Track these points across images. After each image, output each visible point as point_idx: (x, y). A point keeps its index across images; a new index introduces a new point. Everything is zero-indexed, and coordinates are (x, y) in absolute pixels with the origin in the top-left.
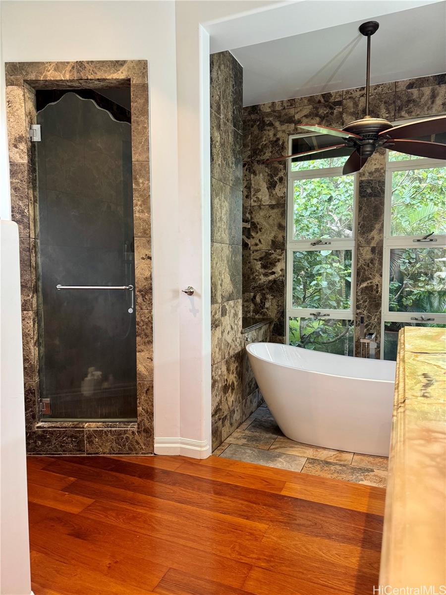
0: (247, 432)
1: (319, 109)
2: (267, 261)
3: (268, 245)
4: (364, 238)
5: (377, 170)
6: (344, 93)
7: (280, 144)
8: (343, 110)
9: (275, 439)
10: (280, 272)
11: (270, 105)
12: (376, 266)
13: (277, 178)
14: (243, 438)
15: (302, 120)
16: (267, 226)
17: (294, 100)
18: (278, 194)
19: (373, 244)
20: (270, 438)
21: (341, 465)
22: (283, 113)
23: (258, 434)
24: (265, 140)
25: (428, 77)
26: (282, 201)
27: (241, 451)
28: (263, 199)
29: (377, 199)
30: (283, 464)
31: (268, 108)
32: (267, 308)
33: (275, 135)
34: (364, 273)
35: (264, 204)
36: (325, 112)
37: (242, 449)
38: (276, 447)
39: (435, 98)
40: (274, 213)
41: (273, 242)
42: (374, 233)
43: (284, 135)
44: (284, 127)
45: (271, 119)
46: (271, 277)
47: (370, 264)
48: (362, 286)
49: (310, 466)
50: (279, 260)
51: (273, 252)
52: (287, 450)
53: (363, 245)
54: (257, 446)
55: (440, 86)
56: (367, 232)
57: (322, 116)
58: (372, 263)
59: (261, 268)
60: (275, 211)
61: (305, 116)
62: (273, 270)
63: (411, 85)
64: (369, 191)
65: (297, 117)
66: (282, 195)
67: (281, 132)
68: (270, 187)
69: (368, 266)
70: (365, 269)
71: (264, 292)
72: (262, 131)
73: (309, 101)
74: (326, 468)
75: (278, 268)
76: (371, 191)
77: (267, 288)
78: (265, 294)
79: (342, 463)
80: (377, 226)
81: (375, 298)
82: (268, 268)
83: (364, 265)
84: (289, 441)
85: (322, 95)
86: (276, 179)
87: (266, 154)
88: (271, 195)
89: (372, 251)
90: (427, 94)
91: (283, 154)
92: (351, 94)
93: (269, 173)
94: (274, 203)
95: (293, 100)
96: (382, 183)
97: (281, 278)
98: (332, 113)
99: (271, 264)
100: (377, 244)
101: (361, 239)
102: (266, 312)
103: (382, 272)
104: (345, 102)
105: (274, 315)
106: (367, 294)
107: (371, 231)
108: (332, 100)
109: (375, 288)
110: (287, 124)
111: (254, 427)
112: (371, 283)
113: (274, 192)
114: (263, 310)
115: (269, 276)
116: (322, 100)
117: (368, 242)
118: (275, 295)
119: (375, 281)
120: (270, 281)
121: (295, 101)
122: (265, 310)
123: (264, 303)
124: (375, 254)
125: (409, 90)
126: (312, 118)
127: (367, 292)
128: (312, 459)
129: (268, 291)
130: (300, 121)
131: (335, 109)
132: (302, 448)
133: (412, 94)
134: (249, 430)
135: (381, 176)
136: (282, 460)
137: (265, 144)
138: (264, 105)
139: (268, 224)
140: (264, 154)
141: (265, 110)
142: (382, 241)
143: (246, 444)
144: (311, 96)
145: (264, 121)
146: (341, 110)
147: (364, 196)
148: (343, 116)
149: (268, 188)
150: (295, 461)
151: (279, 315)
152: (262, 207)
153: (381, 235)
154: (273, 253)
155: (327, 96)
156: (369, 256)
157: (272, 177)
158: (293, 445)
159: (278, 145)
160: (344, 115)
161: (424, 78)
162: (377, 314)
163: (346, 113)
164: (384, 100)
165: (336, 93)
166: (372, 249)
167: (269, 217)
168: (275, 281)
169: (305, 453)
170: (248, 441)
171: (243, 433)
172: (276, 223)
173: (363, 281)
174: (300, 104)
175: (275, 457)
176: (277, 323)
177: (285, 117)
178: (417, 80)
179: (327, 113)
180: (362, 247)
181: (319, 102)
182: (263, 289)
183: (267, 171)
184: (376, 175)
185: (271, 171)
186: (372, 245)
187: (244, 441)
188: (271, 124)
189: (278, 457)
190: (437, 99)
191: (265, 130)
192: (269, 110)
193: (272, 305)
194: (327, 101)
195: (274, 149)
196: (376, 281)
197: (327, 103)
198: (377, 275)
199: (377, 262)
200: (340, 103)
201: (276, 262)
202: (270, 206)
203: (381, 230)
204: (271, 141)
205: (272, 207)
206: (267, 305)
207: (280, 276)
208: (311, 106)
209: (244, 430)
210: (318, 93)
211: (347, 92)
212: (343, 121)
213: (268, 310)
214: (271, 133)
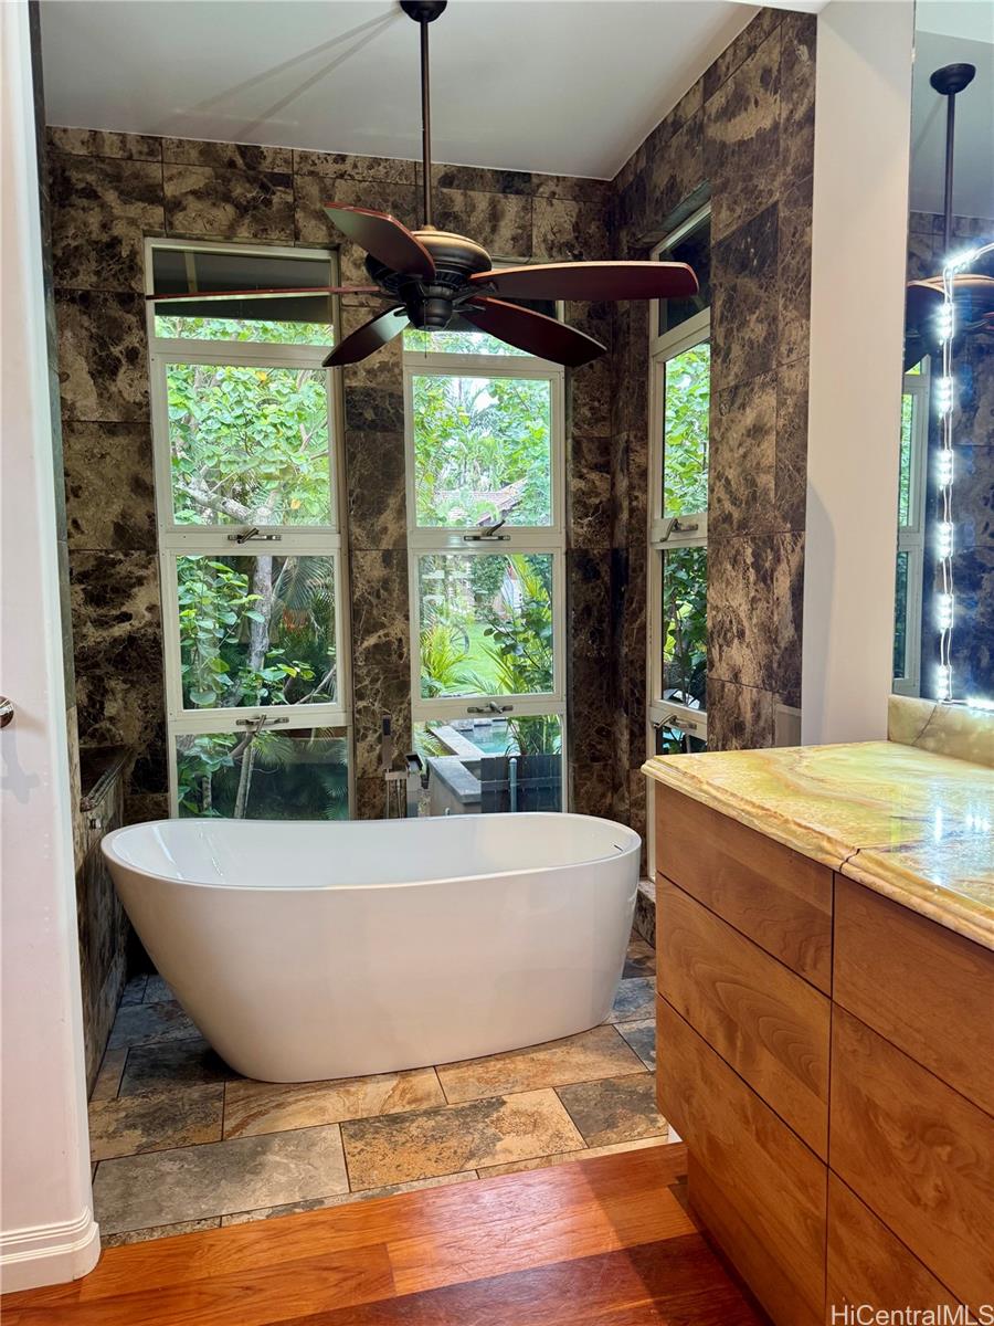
0: (126, 1102)
1: (232, 184)
2: (101, 582)
3: (104, 536)
4: (364, 528)
5: (384, 367)
6: (297, 159)
7: (124, 254)
8: (295, 200)
9: (221, 1096)
10: (146, 613)
11: (86, 136)
12: (395, 595)
13: (120, 348)
14: (128, 1127)
15: (184, 203)
16: (98, 483)
17: (158, 140)
18: (125, 395)
19: (386, 544)
20: (206, 1098)
21: (428, 1113)
22: (128, 169)
23: (162, 1098)
24: (75, 237)
25: (483, 170)
26: (138, 416)
27: (145, 1175)
28: (78, 404)
29: (390, 436)
30: (289, 1171)
31: (78, 144)
32: (111, 719)
33: (105, 227)
34: (370, 612)
35: (83, 419)
36: (249, 196)
37: (143, 1166)
38: (238, 1121)
39: (498, 221)
40: (118, 446)
41: (120, 529)
42: (387, 518)
43: (133, 232)
44: (135, 209)
45: (91, 178)
46: (120, 630)
47: (382, 591)
48: (366, 644)
49: (360, 1145)
50: (140, 581)
51: (121, 557)
52: (276, 1119)
53: (363, 546)
54: (184, 1139)
55: (506, 197)
56: (370, 514)
57: (241, 204)
58: (386, 589)
59: (86, 603)
60: (121, 440)
61: (193, 192)
62: (124, 609)
63: (449, 179)
64: (369, 415)
65: (170, 190)
66: (139, 398)
67: (124, 222)
68: (100, 372)
69: (378, 597)
70: (371, 604)
71: (98, 672)
72: (63, 207)
73: (201, 153)
74: (401, 1138)
75: (138, 604)
76: (374, 417)
77: (108, 660)
78: (101, 679)
79: (425, 1106)
80: (393, 502)
81: (396, 671)
82: (106, 604)
83: (369, 594)
84: (262, 1088)
85: (239, 147)
86: (116, 350)
87: (81, 277)
88: (103, 393)
89: (384, 561)
90: (480, 208)
91: (133, 284)
92: (314, 164)
93: (94, 331)
94: (114, 417)
95: (156, 139)
96: (397, 400)
97: (150, 630)
98: (268, 203)
99: (116, 590)
100: (394, 545)
101: (356, 530)
102: (109, 730)
103: (408, 611)
104: (298, 180)
105: (136, 736)
106: (378, 663)
107: (380, 512)
108: (265, 166)
109: (395, 646)
110: (141, 205)
111: (138, 1076)
112: (386, 635)
113: (113, 389)
114: (97, 726)
115: (111, 626)
116: (240, 161)
117: (375, 539)
118: (135, 679)
119: (395, 631)
120: (116, 641)
121: (161, 144)
122: (105, 724)
123: (102, 704)
124: (391, 568)
125: (445, 190)
126: (214, 204)
127: (378, 657)
128: (352, 1122)
129: (111, 669)
130: (180, 203)
131: (274, 193)
132: (308, 1099)
133: (452, 201)
134: (131, 1093)
135: (394, 383)
136: (278, 1159)
137: (76, 248)
138: (65, 131)
139: (102, 477)
140: (75, 274)
141: (68, 148)
142: (404, 537)
143: (149, 1145)
144: (208, 144)
145: (67, 180)
146: (290, 199)
147: (359, 428)
148: (297, 216)
149: (92, 375)
150: (313, 1145)
151: (150, 735)
152: (77, 426)
153: (403, 522)
154: (120, 562)
155: (251, 154)
156: (378, 572)
157: (103, 345)
158: (280, 1099)
159: (116, 257)
160: (299, 215)
161: (475, 169)
162: (403, 706)
163: (305, 208)
164: (391, 199)
165: (277, 152)
166: (383, 555)
167: (103, 456)
168: (131, 640)
169: (323, 1110)
170: (146, 1131)
171: (117, 1111)
172: (124, 477)
173: (368, 632)
174: (176, 155)
175: (255, 1154)
176: (146, 759)
177: (135, 183)
178: (460, 169)
179: (254, 198)
180: (360, 550)
181: (232, 164)
182: (96, 665)
183: (86, 324)
184: (382, 377)
185: (99, 328)
186: (384, 546)
187: (135, 1137)
188: (90, 194)
189: (264, 1153)
190: (502, 224)
191: (72, 206)
192: (82, 151)
193: (126, 709)
194: (254, 169)
195: (104, 264)
196: (398, 631)
197: (251, 173)
198: (399, 617)
199: (396, 586)
200: (286, 181)
201: (132, 586)
202: (102, 425)
203: (401, 512)
204: (97, 243)
205: (110, 429)
206: (111, 708)
207: (145, 625)
208: (208, 171)
209: (113, 1100)
210: (227, 140)
211: (304, 157)
212: (296, 227)
213: (114, 724)
214: (94, 219)
